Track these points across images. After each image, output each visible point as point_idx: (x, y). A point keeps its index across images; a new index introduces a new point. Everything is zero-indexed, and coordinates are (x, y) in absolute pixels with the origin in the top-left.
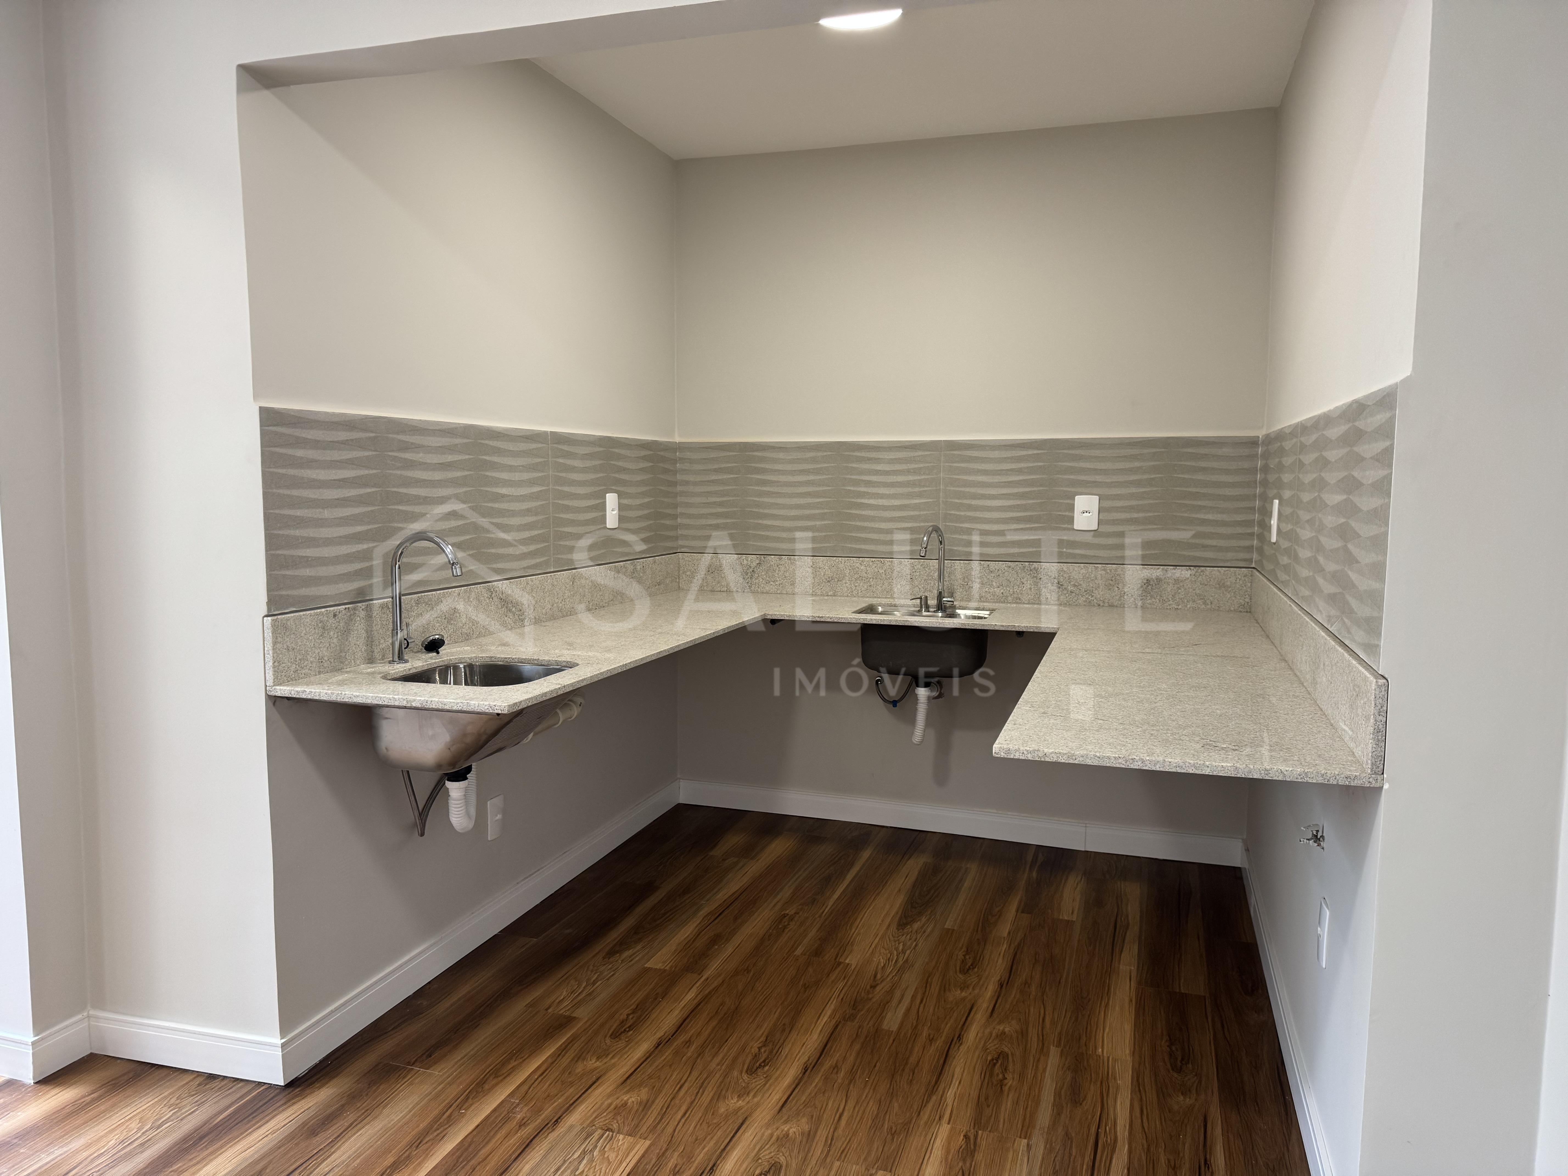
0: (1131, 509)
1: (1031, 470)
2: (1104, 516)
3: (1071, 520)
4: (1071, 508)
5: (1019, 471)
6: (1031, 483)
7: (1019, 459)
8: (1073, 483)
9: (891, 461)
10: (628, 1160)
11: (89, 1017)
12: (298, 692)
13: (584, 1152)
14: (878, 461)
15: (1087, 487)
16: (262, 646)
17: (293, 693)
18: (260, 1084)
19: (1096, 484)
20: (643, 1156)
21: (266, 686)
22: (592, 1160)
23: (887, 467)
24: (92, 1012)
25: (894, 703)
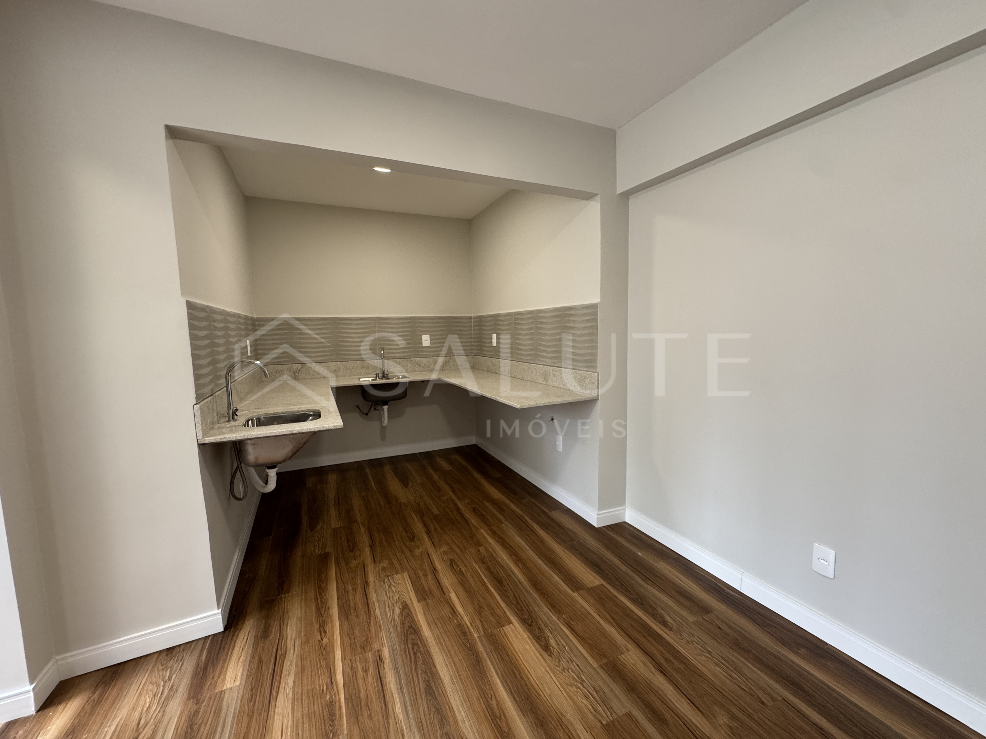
0: (438, 339)
1: (407, 327)
2: (432, 341)
3: (422, 343)
4: (421, 339)
5: (404, 327)
6: (407, 331)
7: (404, 323)
8: (421, 331)
9: (356, 324)
10: (406, 580)
11: (57, 661)
12: (221, 439)
13: (389, 586)
14: (352, 324)
15: (426, 332)
16: (194, 420)
17: (217, 439)
18: (206, 638)
19: (428, 331)
20: (410, 577)
21: (197, 440)
22: (394, 587)
23: (355, 327)
24: (58, 657)
25: (367, 414)
